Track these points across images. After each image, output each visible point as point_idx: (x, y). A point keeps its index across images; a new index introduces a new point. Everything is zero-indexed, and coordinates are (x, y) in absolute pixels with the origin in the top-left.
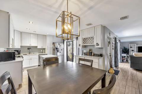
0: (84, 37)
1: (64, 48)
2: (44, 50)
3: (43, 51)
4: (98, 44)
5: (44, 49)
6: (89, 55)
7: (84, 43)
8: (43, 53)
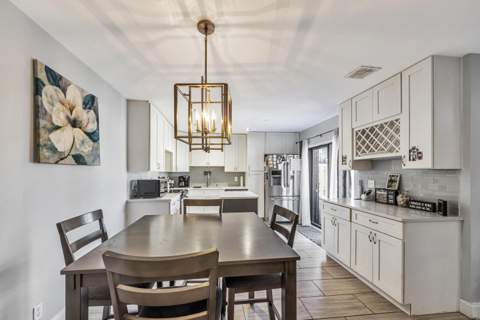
0: (359, 125)
1: (300, 172)
2: (242, 178)
3: (239, 179)
4: (415, 154)
5: (243, 174)
6: (388, 203)
7: (359, 148)
8: (239, 185)
